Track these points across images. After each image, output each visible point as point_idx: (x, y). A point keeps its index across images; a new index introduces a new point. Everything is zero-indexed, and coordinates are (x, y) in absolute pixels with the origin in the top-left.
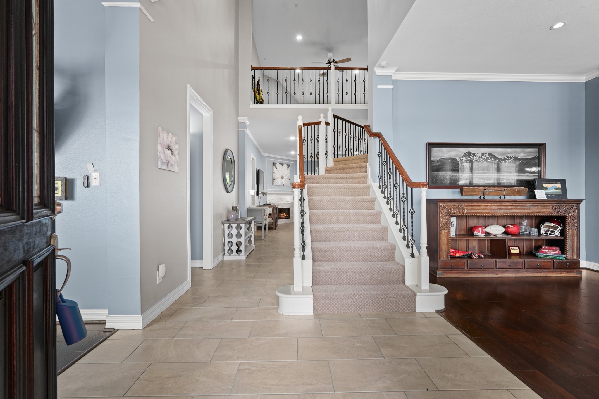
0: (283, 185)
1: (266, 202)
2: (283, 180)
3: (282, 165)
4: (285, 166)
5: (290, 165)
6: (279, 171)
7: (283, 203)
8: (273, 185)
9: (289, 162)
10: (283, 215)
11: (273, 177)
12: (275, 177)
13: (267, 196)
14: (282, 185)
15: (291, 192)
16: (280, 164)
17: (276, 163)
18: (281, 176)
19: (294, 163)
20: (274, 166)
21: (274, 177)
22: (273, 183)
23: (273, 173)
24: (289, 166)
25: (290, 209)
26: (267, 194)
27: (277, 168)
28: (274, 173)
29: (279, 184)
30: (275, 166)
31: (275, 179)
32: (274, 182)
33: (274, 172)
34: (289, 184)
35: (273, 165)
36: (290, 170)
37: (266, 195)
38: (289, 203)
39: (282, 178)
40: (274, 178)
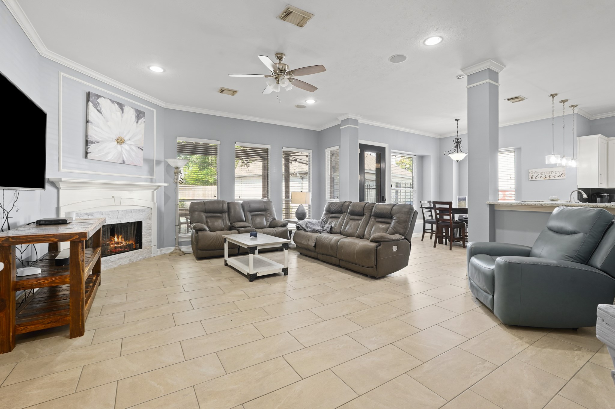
0: (124, 163)
1: (58, 209)
2: (122, 147)
3: (121, 106)
4: (130, 113)
5: (144, 113)
6: (107, 121)
7: (123, 211)
8: (86, 157)
9: (143, 107)
10: (118, 243)
11: (86, 136)
12: (93, 135)
13: (61, 191)
14: (120, 161)
15: (147, 182)
16: (113, 102)
17: (99, 96)
18: (115, 138)
19: (155, 110)
20: (90, 104)
21: (90, 133)
22: (87, 153)
23: (87, 122)
24: (140, 114)
25: (144, 225)
26: (61, 185)
27: (103, 111)
28: (89, 124)
29: (109, 158)
30: (96, 105)
31: (92, 143)
32: (89, 151)
33: (90, 118)
34: (142, 161)
35: (88, 100)
36: (143, 125)
37: (58, 188)
38: (139, 210)
39: (120, 141)
40: (90, 139)
